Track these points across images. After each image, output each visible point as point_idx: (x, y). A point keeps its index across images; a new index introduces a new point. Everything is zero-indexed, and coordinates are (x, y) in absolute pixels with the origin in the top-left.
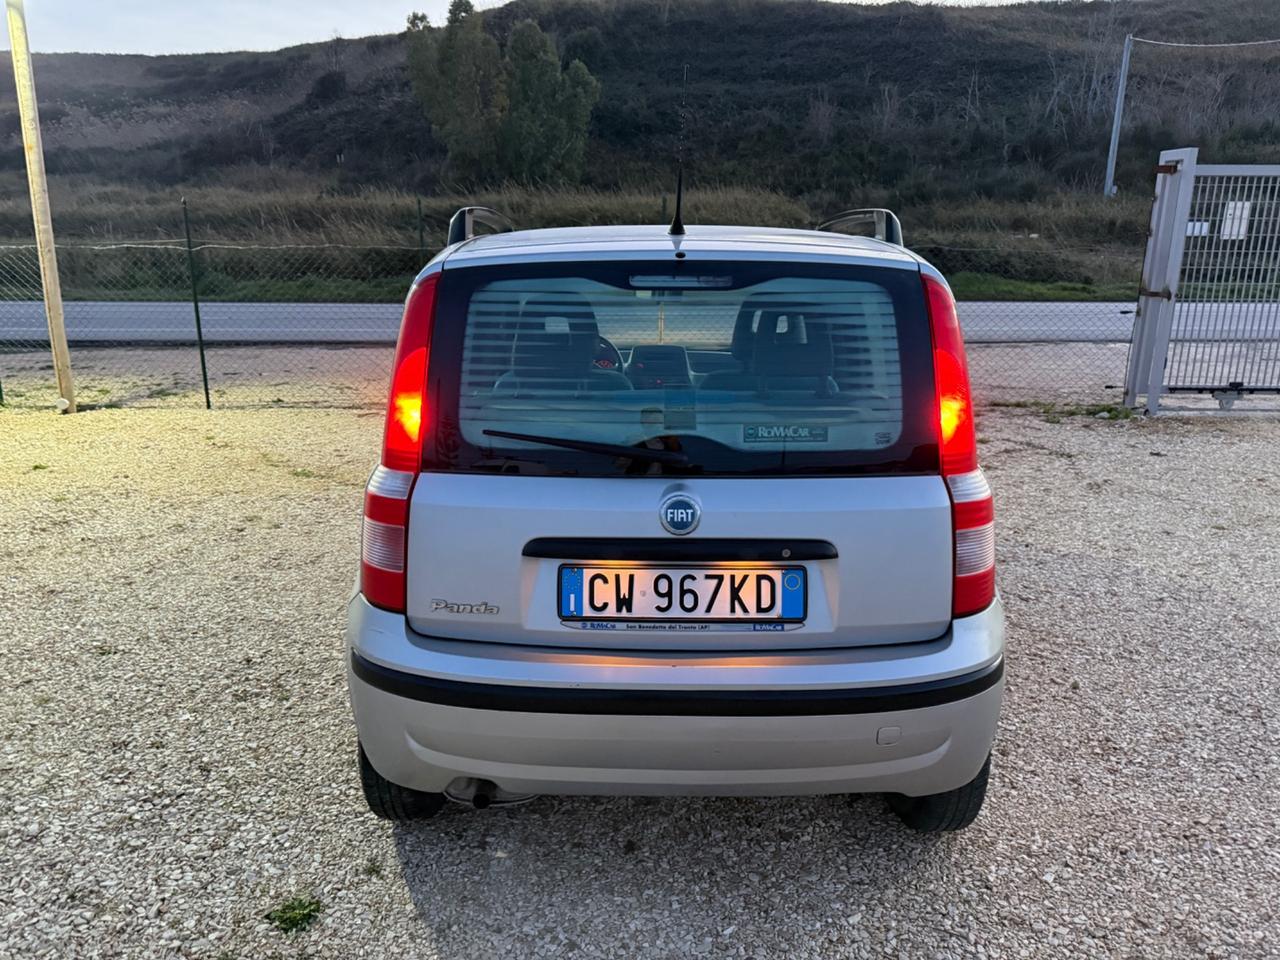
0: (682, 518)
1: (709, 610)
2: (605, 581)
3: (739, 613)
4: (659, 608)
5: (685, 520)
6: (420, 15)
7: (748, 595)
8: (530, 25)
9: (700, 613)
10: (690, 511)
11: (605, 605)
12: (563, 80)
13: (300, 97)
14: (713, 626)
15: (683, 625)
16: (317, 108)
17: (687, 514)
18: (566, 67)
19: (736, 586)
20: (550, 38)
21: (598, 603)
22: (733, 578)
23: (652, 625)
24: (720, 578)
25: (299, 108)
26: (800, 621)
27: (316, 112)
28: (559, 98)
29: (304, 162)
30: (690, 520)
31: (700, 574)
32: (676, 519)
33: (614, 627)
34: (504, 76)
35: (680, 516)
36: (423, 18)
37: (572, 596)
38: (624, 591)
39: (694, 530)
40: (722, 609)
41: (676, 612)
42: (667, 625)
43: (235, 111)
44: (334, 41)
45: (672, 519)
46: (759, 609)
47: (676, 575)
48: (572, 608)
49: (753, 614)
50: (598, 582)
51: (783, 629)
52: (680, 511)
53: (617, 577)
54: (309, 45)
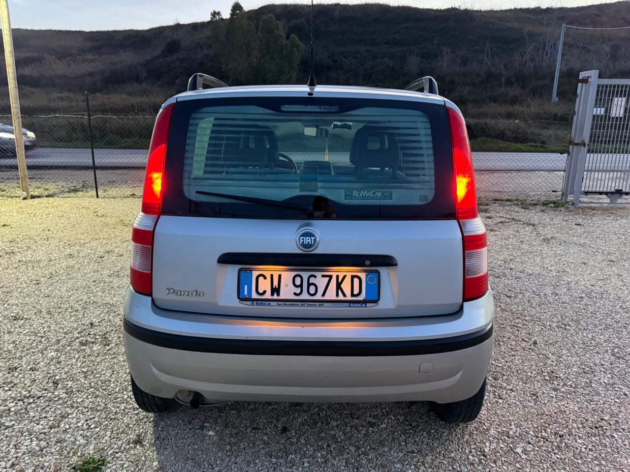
0: (309, 242)
1: (323, 295)
2: (265, 278)
3: (341, 297)
4: (295, 294)
5: (310, 243)
6: (217, 12)
7: (346, 286)
8: (271, 17)
9: (318, 297)
10: (313, 238)
11: (265, 292)
12: (286, 44)
13: (158, 52)
14: (326, 304)
15: (309, 303)
16: (167, 57)
17: (311, 239)
18: (288, 37)
19: (340, 281)
20: (280, 24)
21: (261, 291)
22: (338, 277)
23: (291, 303)
24: (331, 277)
25: (158, 57)
26: (376, 302)
27: (166, 58)
28: (285, 52)
29: (159, 83)
30: (313, 243)
31: (319, 274)
32: (305, 243)
33: (269, 304)
34: (258, 42)
35: (307, 241)
36: (219, 13)
37: (246, 286)
38: (276, 283)
39: (315, 249)
40: (331, 295)
41: (305, 296)
42: (300, 303)
43: (127, 58)
44: (175, 25)
45: (303, 242)
46: (353, 295)
47: (305, 275)
48: (246, 294)
49: (349, 297)
50: (261, 279)
51: (366, 306)
52: (307, 238)
53: (272, 276)
54: (163, 27)
